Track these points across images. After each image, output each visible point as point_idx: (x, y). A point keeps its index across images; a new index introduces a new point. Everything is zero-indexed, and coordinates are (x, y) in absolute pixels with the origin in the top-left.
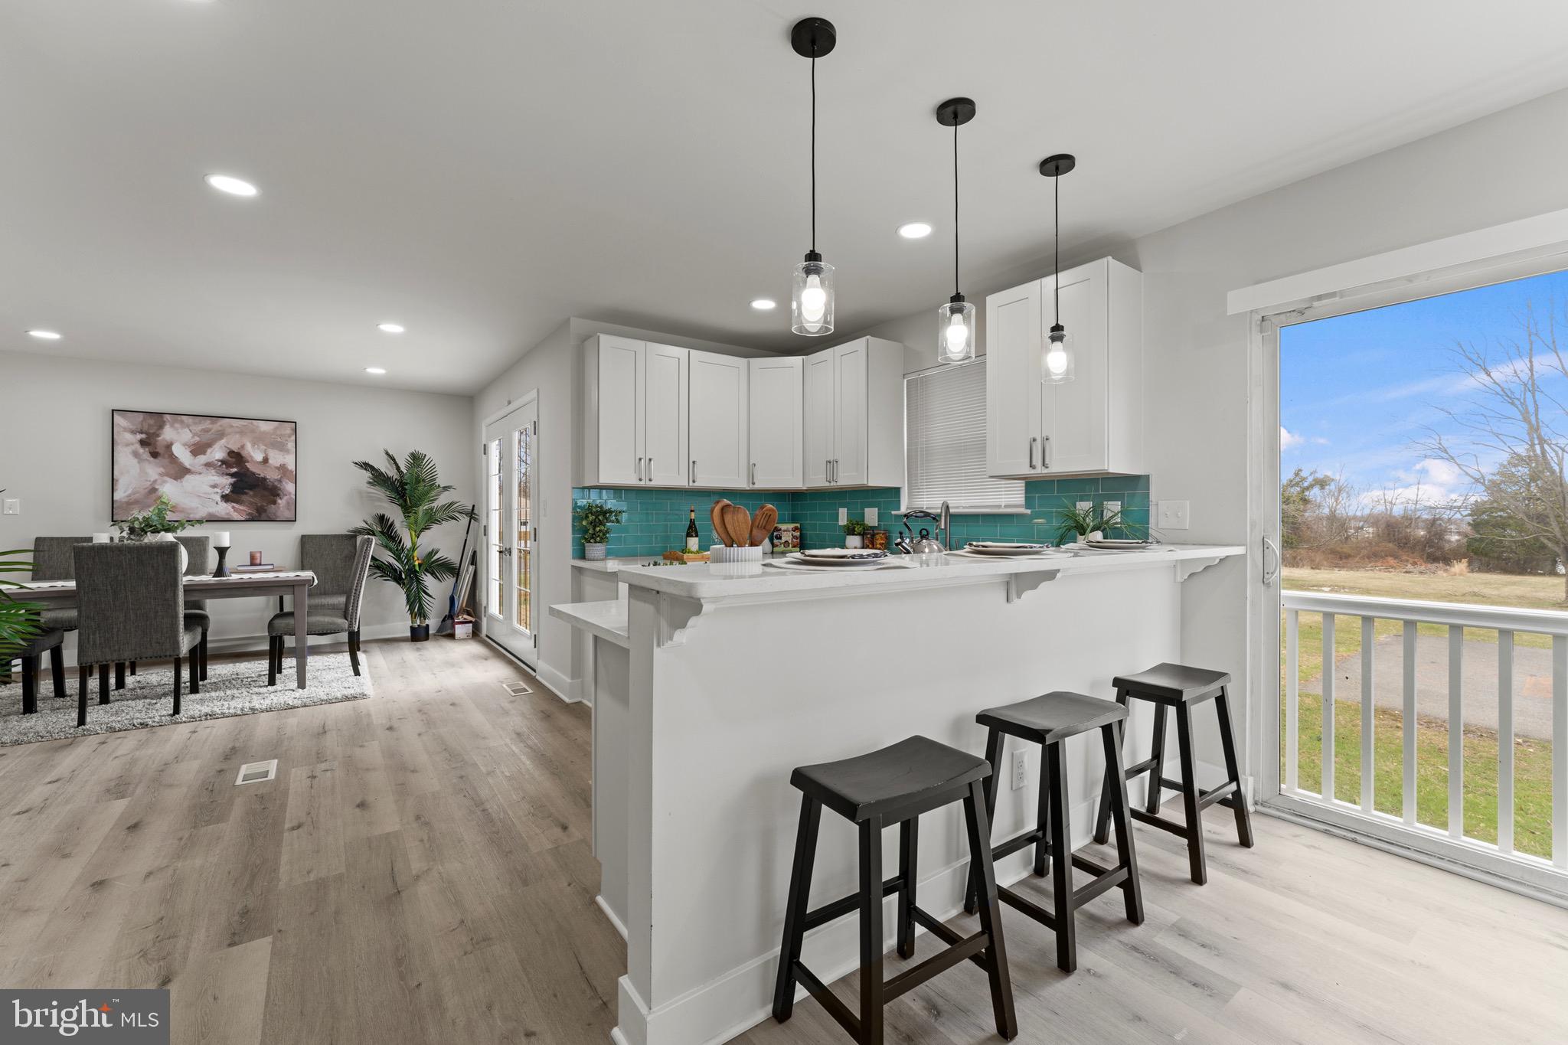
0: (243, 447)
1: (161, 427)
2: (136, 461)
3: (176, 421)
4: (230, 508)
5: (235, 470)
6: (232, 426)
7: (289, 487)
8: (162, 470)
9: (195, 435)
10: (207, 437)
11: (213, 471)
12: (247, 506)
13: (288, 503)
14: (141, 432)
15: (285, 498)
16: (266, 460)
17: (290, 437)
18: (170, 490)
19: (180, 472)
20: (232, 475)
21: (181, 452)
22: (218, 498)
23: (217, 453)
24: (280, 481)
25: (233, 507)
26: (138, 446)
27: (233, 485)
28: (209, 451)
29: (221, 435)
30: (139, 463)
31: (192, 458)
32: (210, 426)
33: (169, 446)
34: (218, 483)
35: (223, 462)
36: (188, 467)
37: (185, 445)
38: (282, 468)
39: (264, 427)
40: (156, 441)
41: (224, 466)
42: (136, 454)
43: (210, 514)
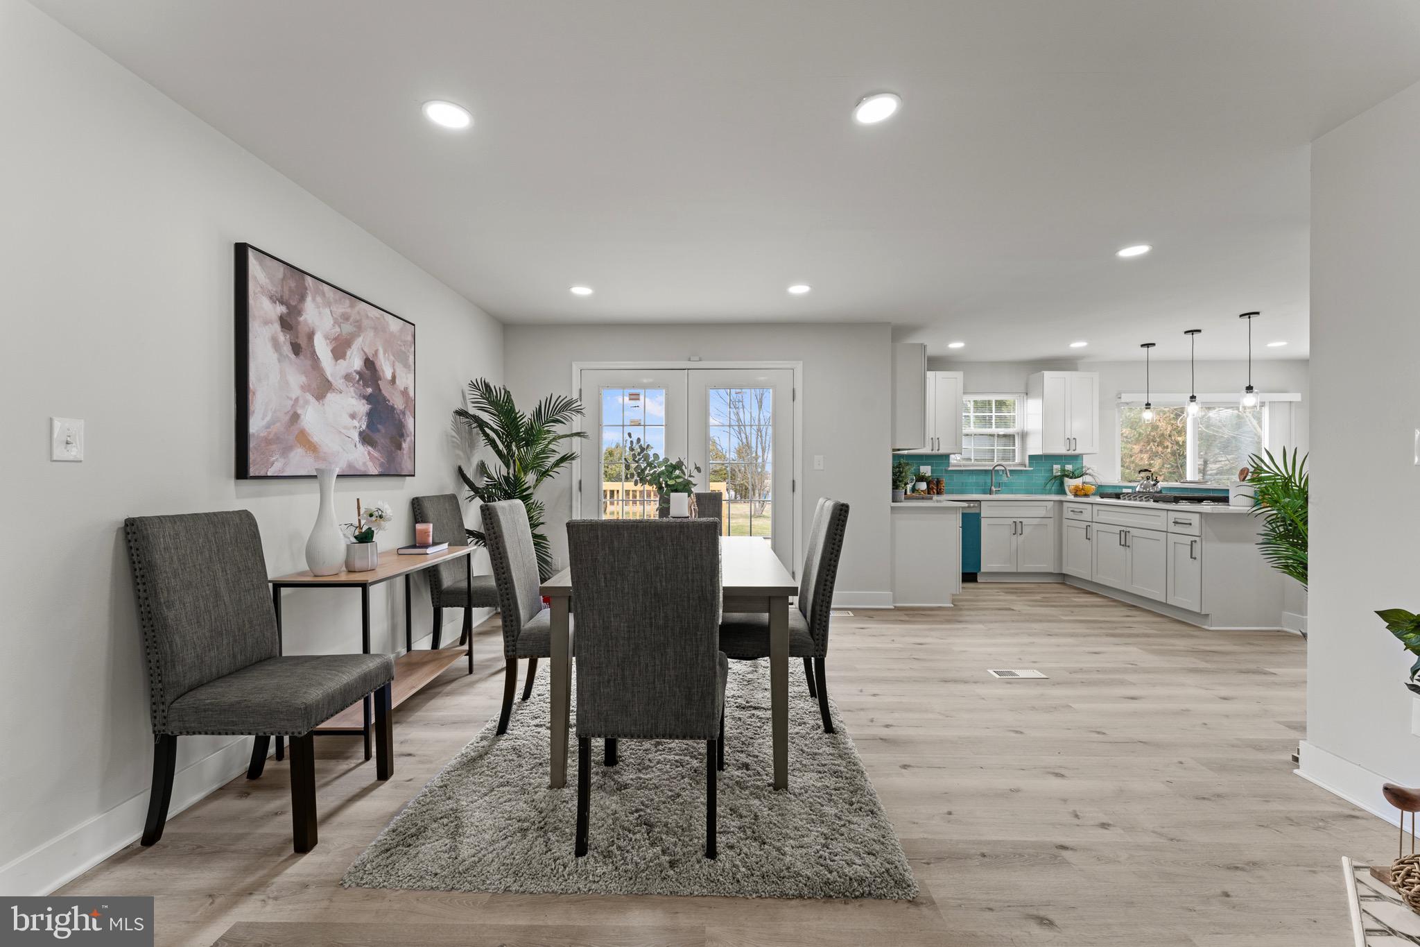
0: (376, 352)
1: (302, 298)
2: (275, 356)
3: (318, 292)
4: (366, 453)
5: (370, 390)
6: (367, 317)
7: (409, 422)
8: (303, 379)
9: (336, 322)
10: (347, 328)
11: (352, 389)
12: (379, 451)
13: (410, 448)
14: (282, 303)
15: (408, 439)
16: (394, 377)
17: (411, 347)
18: (311, 417)
19: (322, 388)
20: (368, 399)
21: (322, 348)
22: (355, 436)
23: (355, 362)
24: (404, 413)
25: (369, 453)
26: (277, 327)
27: (370, 414)
28: (348, 353)
29: (359, 328)
30: (279, 361)
31: (333, 361)
32: (349, 310)
33: (311, 336)
34: (356, 409)
35: (358, 373)
36: (330, 379)
37: (326, 337)
38: (405, 393)
39: (394, 325)
40: (298, 323)
41: (361, 382)
42: (276, 345)
43: (350, 466)
